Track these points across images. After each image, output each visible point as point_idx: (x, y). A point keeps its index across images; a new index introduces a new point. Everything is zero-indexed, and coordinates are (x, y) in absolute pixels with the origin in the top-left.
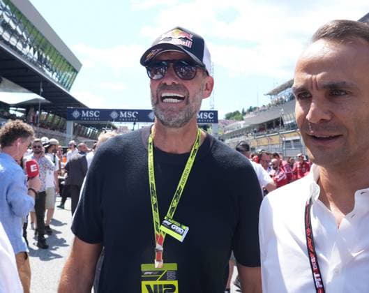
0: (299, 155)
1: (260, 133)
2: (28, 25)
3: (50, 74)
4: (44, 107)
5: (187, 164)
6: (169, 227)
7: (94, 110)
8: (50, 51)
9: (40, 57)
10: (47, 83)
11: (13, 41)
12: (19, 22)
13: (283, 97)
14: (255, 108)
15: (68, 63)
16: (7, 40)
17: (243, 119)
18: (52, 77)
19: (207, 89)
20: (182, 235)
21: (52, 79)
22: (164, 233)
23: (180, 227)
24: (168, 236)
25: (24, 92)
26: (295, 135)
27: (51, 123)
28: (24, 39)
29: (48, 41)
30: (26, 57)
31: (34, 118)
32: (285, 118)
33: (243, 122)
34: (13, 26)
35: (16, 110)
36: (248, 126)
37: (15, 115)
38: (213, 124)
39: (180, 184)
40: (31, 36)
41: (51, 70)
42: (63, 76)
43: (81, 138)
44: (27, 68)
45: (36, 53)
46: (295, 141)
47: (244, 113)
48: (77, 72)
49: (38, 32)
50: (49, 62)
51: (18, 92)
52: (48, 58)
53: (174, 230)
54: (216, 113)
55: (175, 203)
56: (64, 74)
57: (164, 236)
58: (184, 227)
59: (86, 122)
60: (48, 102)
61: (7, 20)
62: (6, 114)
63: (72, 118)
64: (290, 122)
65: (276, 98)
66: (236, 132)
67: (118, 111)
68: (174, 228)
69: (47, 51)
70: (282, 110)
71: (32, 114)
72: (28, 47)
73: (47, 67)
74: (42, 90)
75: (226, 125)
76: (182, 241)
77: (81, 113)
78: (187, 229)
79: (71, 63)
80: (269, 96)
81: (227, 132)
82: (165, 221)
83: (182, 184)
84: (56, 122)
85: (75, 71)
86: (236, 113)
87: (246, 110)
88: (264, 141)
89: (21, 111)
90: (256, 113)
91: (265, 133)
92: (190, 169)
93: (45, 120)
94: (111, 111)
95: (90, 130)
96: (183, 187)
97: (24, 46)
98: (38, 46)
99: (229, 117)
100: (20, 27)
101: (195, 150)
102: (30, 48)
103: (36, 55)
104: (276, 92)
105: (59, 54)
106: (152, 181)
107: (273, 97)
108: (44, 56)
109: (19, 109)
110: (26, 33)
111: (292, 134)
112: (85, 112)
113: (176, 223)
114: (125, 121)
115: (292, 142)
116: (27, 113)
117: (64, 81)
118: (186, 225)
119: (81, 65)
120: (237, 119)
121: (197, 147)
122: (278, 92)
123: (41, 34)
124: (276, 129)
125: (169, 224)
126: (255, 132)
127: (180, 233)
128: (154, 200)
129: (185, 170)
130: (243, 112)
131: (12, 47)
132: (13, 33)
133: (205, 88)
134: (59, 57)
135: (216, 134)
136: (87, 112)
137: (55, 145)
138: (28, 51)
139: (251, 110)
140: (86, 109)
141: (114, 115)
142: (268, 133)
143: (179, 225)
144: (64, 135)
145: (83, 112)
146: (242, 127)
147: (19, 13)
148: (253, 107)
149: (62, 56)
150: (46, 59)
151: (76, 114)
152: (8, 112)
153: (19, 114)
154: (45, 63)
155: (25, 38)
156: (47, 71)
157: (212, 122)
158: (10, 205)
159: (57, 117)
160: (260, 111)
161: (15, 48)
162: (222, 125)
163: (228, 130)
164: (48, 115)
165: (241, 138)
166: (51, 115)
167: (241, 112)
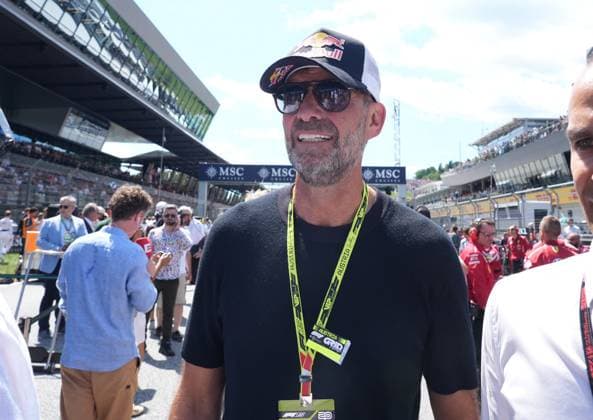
0: (512, 227)
1: (464, 198)
2: (146, 51)
3: (176, 117)
4: (167, 162)
5: (347, 242)
6: (321, 342)
7: (236, 166)
8: (175, 86)
9: (162, 94)
10: (171, 129)
11: (125, 72)
12: (134, 46)
13: (496, 149)
14: (457, 164)
15: (200, 102)
16: (117, 70)
17: (439, 179)
18: (179, 121)
19: (374, 122)
20: (340, 353)
21: (178, 123)
22: (313, 351)
23: (337, 341)
24: (318, 355)
25: (140, 142)
26: (512, 201)
27: (178, 184)
28: (140, 69)
29: (172, 72)
30: (143, 94)
31: (153, 177)
32: (497, 177)
33: (441, 182)
34: (125, 52)
35: (129, 167)
36: (446, 187)
37: (128, 173)
38: (399, 186)
39: (336, 274)
40: (151, 65)
41: (177, 112)
42: (193, 121)
43: (219, 204)
44: (144, 109)
45: (157, 88)
46: (511, 208)
47: (441, 171)
48: (213, 115)
49: (160, 59)
50: (175, 100)
51: (132, 141)
52: (173, 95)
53: (328, 347)
54: (403, 170)
55: (328, 304)
56: (196, 116)
57: (313, 356)
58: (344, 341)
59: (226, 183)
60: (174, 155)
61: (117, 43)
62: (115, 172)
63: (206, 178)
64: (504, 182)
65: (484, 150)
66: (431, 196)
67: (269, 168)
68: (328, 343)
69: (172, 85)
70: (494, 166)
71: (152, 172)
72: (146, 80)
73: (172, 107)
74: (164, 139)
75: (417, 186)
76: (340, 363)
77: (218, 170)
78: (348, 343)
79: (204, 101)
80: (476, 147)
81: (419, 196)
82: (314, 333)
83: (339, 274)
84: (184, 182)
85: (211, 113)
86: (431, 170)
87: (444, 167)
88: (469, 208)
89: (136, 168)
90: (457, 170)
91: (471, 197)
92: (351, 249)
93: (170, 180)
94: (259, 168)
95: (230, 194)
96: (340, 278)
97: (141, 79)
98: (159, 79)
99: (421, 175)
100: (134, 53)
101: (360, 219)
102: (149, 81)
103: (157, 92)
104: (485, 141)
105: (187, 90)
106: (293, 271)
107: (481, 148)
108: (168, 93)
109: (133, 165)
110: (143, 61)
111: (508, 199)
112: (224, 169)
113: (331, 334)
114: (278, 181)
115: (507, 210)
116: (144, 170)
117: (196, 126)
118: (346, 338)
119: (217, 105)
120: (432, 179)
121: (362, 215)
122: (489, 142)
123: (163, 63)
124: (485, 192)
125: (320, 336)
126: (457, 196)
127: (336, 351)
128: (296, 301)
129: (344, 251)
130: (440, 168)
131: (123, 79)
132: (125, 61)
133: (370, 121)
134: (188, 93)
135: (404, 198)
136: (227, 170)
137: (188, 215)
138: (146, 85)
139: (450, 166)
140: (226, 165)
141: (264, 173)
142: (475, 197)
143: (336, 338)
144: (195, 200)
145: (221, 169)
146: (439, 189)
147: (134, 33)
148: (454, 162)
149: (192, 93)
150: (170, 96)
151: (211, 172)
152: (119, 170)
153: (134, 173)
154: (168, 102)
155: (142, 67)
156: (171, 113)
157: (397, 183)
158: (130, 297)
159: (186, 176)
160: (464, 168)
161: (127, 82)
162: (411, 187)
163: (420, 193)
164: (172, 174)
165: (437, 204)
166: (177, 173)
167: (437, 168)
